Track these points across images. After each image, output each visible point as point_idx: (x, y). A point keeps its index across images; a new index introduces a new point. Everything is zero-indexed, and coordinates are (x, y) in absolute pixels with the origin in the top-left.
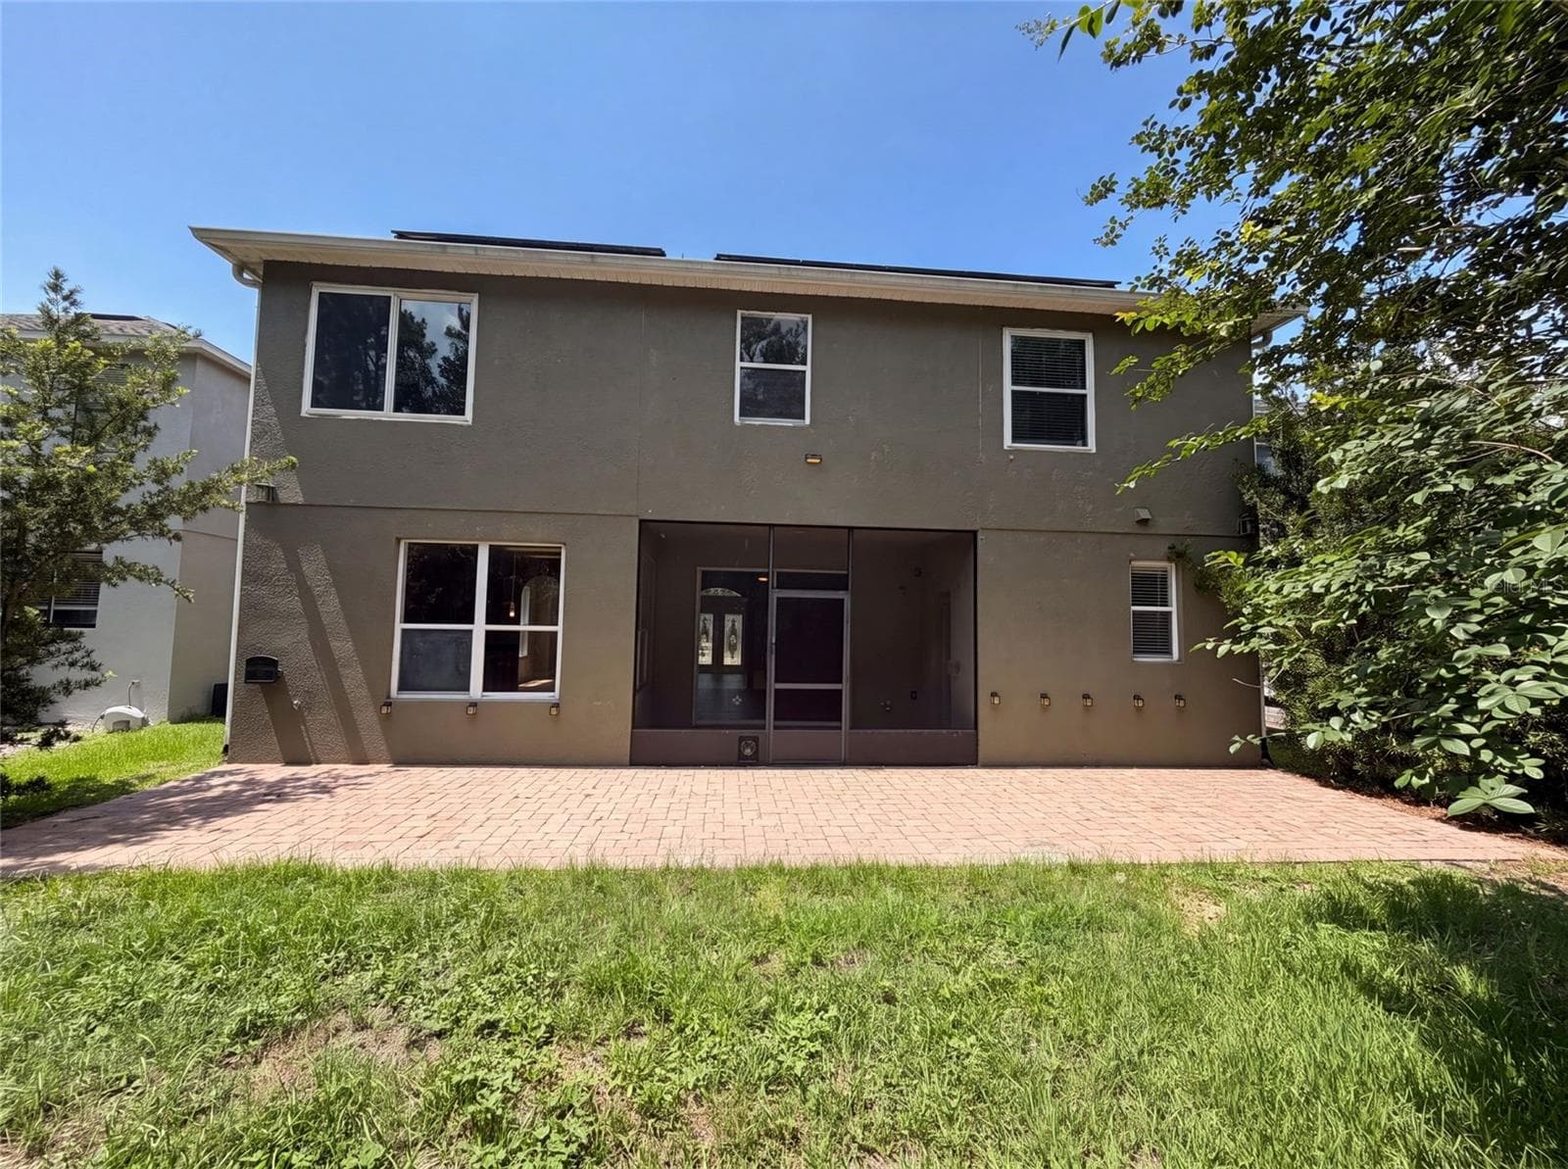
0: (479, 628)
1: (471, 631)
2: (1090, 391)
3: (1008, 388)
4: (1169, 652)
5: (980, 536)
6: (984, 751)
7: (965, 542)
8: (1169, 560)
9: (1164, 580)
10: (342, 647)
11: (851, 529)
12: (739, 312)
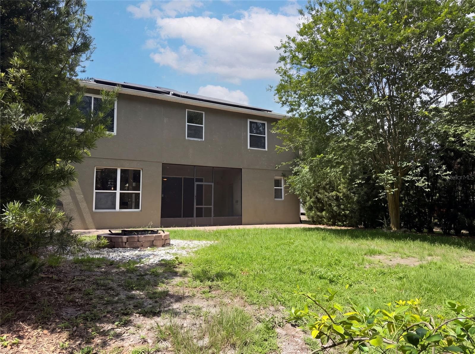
0: (118, 192)
1: (116, 193)
2: (266, 136)
3: (249, 134)
4: (282, 198)
5: (243, 170)
6: (243, 221)
7: (239, 171)
8: (281, 176)
9: (281, 180)
10: (80, 197)
11: (213, 167)
12: (187, 110)
